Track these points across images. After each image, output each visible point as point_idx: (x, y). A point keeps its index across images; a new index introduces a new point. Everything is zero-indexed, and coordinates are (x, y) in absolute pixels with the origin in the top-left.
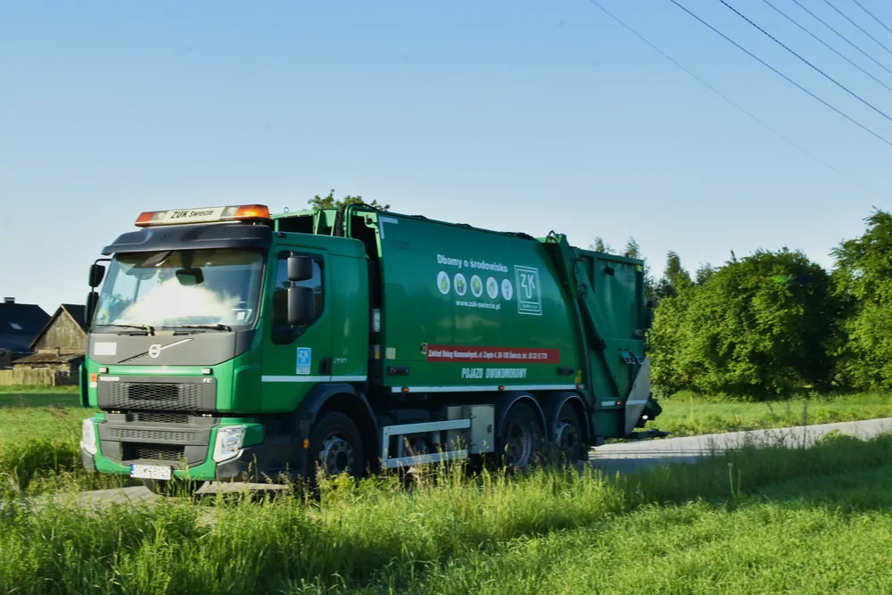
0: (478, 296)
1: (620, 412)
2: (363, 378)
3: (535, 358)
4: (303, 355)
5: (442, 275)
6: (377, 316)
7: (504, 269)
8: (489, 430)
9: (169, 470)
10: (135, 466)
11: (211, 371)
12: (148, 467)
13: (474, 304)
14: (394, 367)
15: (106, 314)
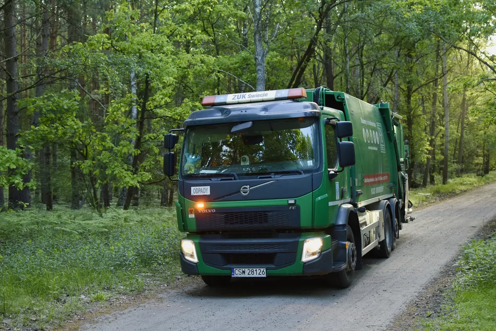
0: (372, 142)
1: (403, 209)
2: (350, 200)
4: (337, 187)
5: (364, 130)
7: (375, 125)
8: (383, 226)
9: (265, 271)
10: (235, 269)
11: (295, 201)
12: (246, 269)
13: (372, 148)
14: (359, 191)
15: (191, 167)
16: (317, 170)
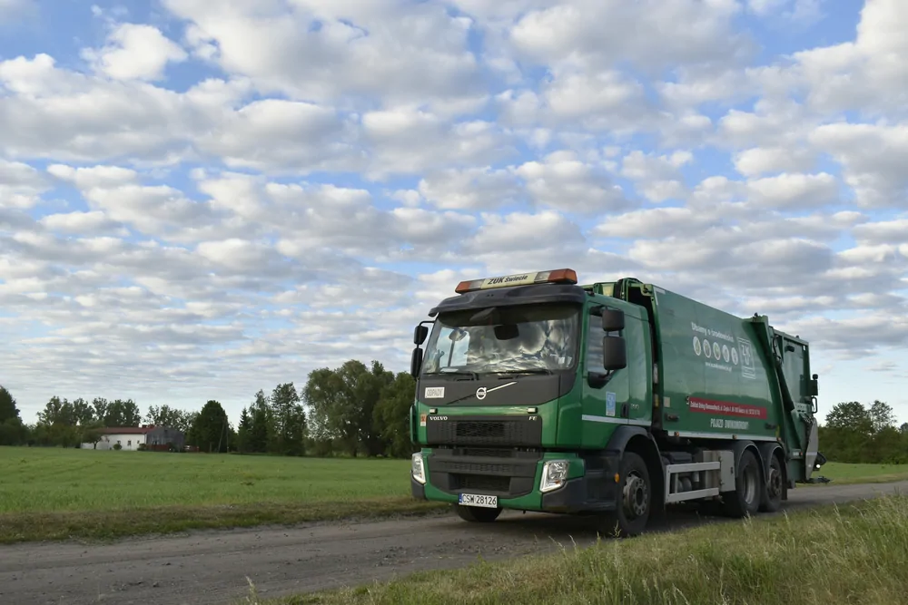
0: (718, 359)
1: (802, 461)
2: (649, 423)
3: (753, 413)
4: (610, 398)
5: (696, 339)
6: (656, 371)
7: (731, 339)
8: (732, 472)
9: (496, 500)
10: (463, 495)
11: (537, 409)
12: (476, 496)
13: (716, 366)
14: (671, 415)
16: (570, 371)
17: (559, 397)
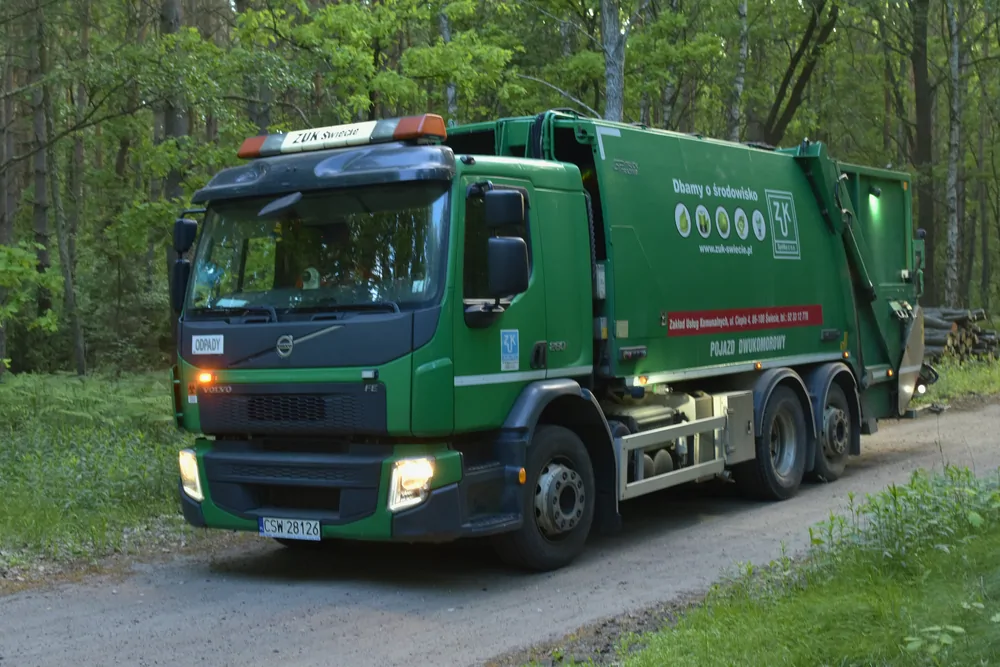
0: (725, 236)
1: (892, 386)
2: (588, 369)
3: (795, 319)
4: (509, 340)
5: (680, 209)
6: (601, 276)
7: (753, 195)
8: (749, 428)
9: (318, 527)
10: (264, 519)
11: (376, 373)
12: (285, 521)
13: (721, 249)
14: (628, 350)
15: (204, 293)
16: (430, 303)
17: (413, 350)
